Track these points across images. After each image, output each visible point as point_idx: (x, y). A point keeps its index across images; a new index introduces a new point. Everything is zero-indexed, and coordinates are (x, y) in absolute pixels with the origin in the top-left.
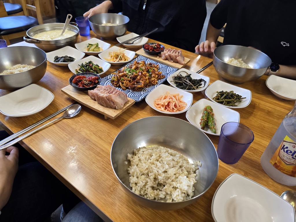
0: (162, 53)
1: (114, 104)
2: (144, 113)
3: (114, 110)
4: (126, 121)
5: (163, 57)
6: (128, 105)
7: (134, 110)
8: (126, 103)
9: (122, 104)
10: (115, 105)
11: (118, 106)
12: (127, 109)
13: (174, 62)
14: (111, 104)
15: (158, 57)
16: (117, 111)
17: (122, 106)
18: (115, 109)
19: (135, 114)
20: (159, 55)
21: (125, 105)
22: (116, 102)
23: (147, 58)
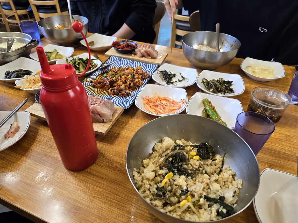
0: (136, 50)
1: (101, 117)
2: (136, 120)
3: (102, 124)
4: (119, 134)
5: (139, 54)
6: (117, 115)
7: (124, 119)
8: (114, 113)
9: (110, 115)
10: (103, 118)
11: (106, 118)
12: (117, 119)
13: (151, 58)
14: (97, 117)
15: (133, 55)
16: (106, 124)
17: (111, 118)
18: (103, 122)
19: (126, 123)
20: (133, 52)
21: (113, 116)
22: (103, 114)
23: (121, 58)
